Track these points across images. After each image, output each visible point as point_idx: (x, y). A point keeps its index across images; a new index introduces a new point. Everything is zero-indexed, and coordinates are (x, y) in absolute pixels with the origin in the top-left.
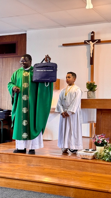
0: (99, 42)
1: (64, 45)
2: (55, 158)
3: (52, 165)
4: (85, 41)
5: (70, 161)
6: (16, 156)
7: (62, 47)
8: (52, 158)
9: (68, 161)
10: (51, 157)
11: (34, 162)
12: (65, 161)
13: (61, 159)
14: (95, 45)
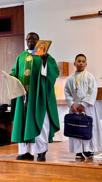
3: (61, 175)
4: (99, 12)
6: (15, 164)
7: (70, 21)
9: (81, 169)
11: (38, 171)
12: (78, 168)
13: (72, 166)
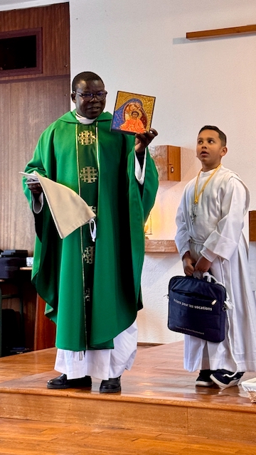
1: (191, 36)
2: (168, 402)
3: (160, 427)
5: (217, 413)
7: (184, 42)
8: (160, 402)
10: (157, 402)
12: (201, 411)
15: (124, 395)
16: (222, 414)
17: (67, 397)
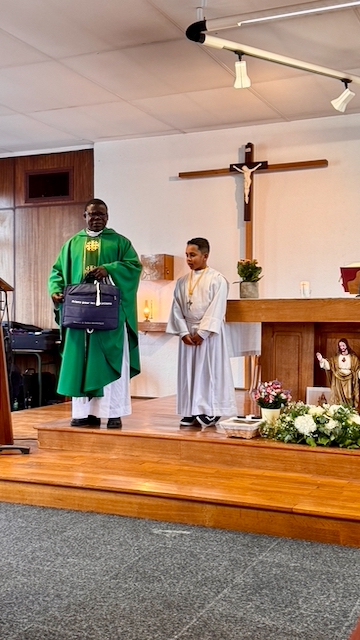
0: (265, 167)
1: (182, 175)
2: (166, 437)
3: (160, 455)
4: (231, 166)
5: (202, 444)
7: (177, 180)
9: (197, 444)
14: (255, 175)
15: (124, 430)
16: (205, 445)
17: (93, 433)
